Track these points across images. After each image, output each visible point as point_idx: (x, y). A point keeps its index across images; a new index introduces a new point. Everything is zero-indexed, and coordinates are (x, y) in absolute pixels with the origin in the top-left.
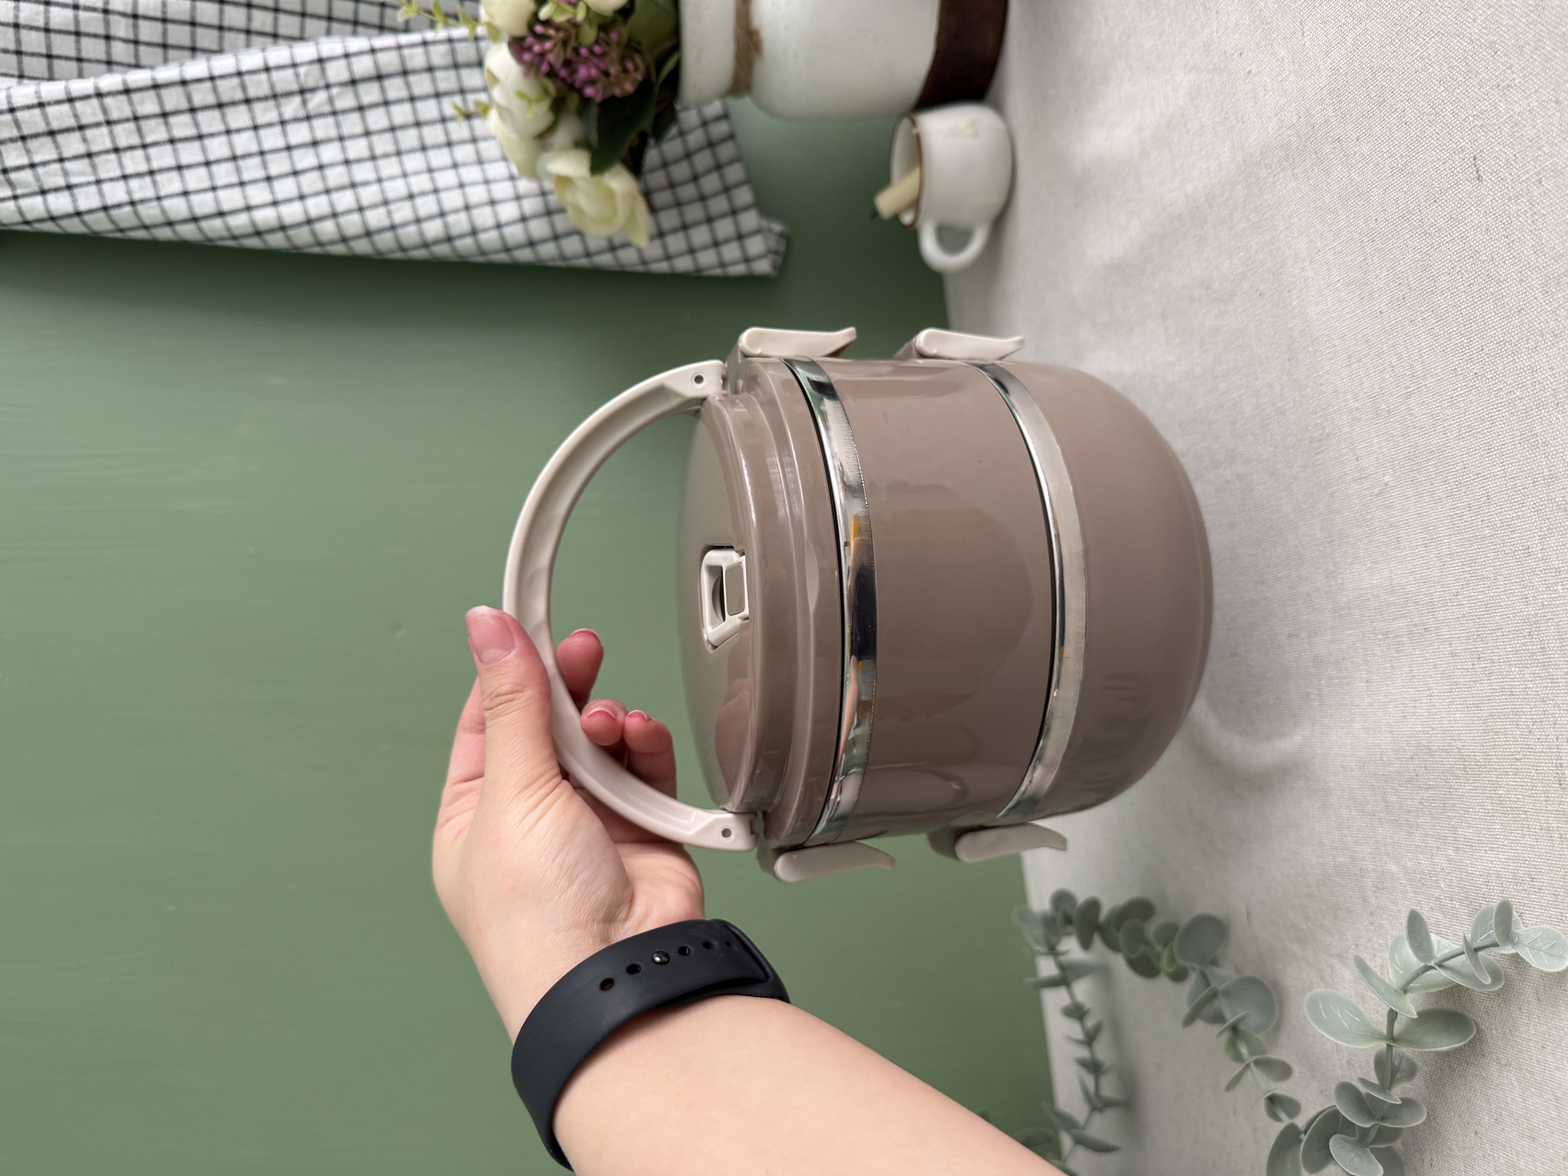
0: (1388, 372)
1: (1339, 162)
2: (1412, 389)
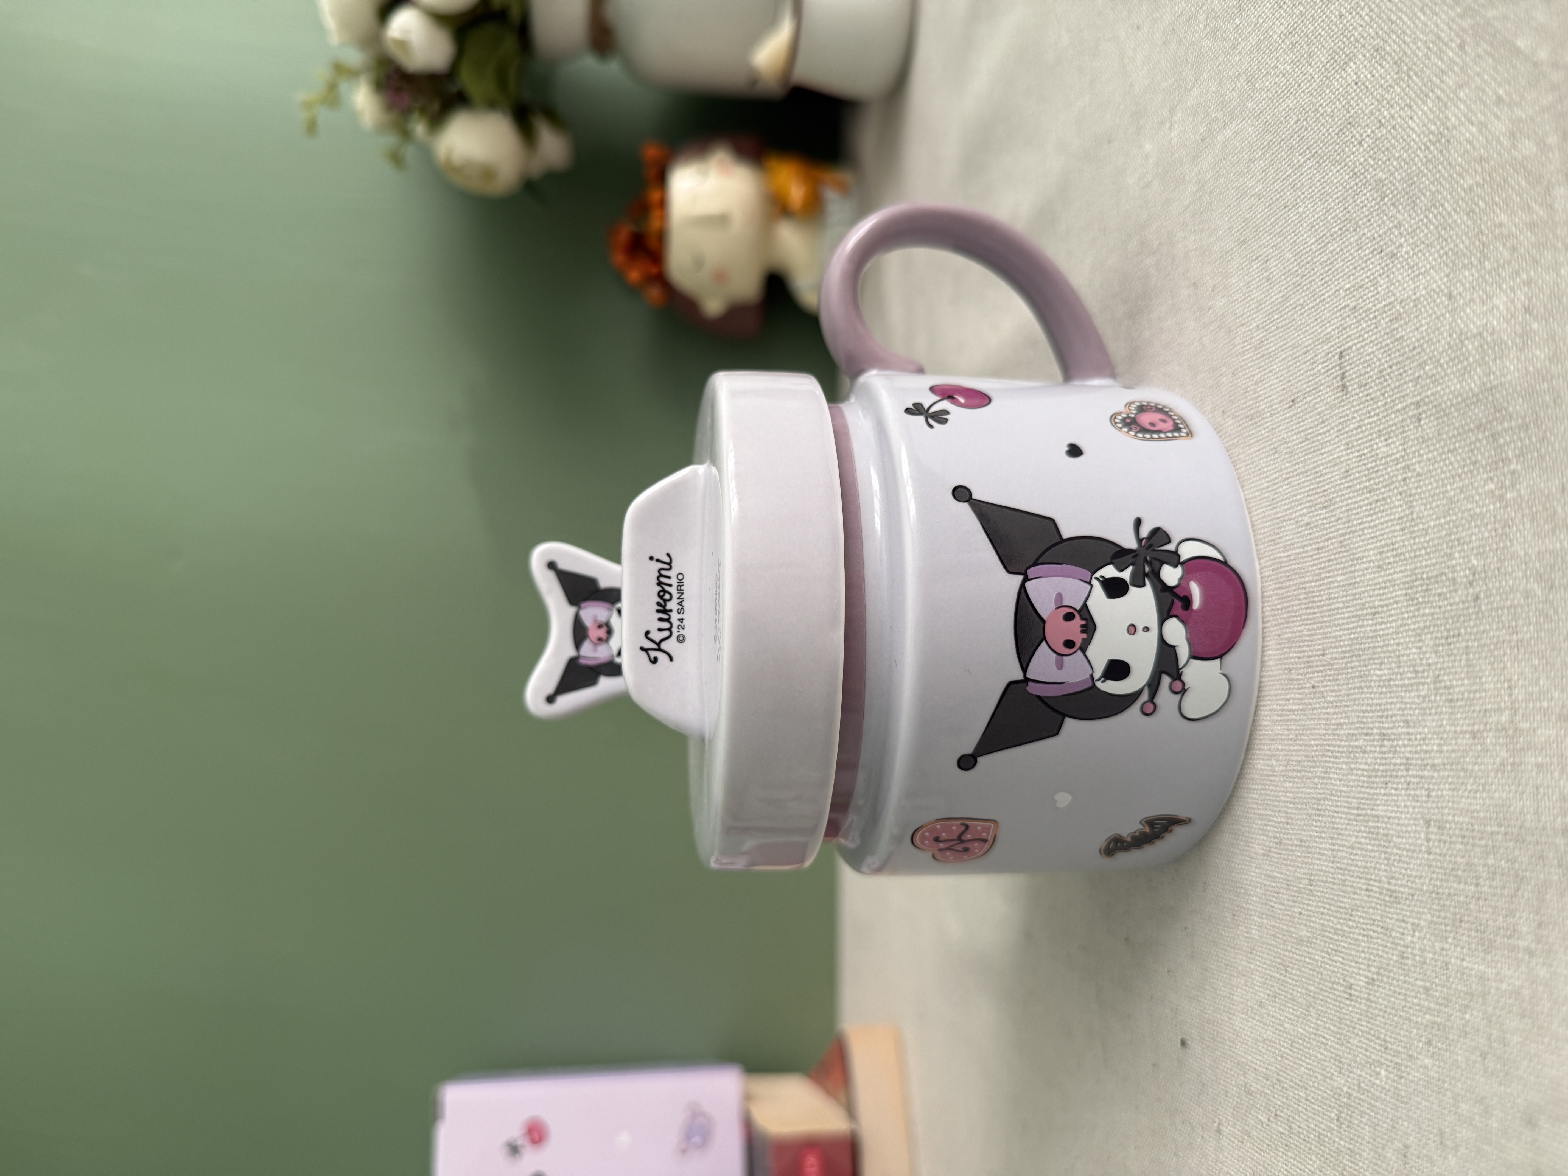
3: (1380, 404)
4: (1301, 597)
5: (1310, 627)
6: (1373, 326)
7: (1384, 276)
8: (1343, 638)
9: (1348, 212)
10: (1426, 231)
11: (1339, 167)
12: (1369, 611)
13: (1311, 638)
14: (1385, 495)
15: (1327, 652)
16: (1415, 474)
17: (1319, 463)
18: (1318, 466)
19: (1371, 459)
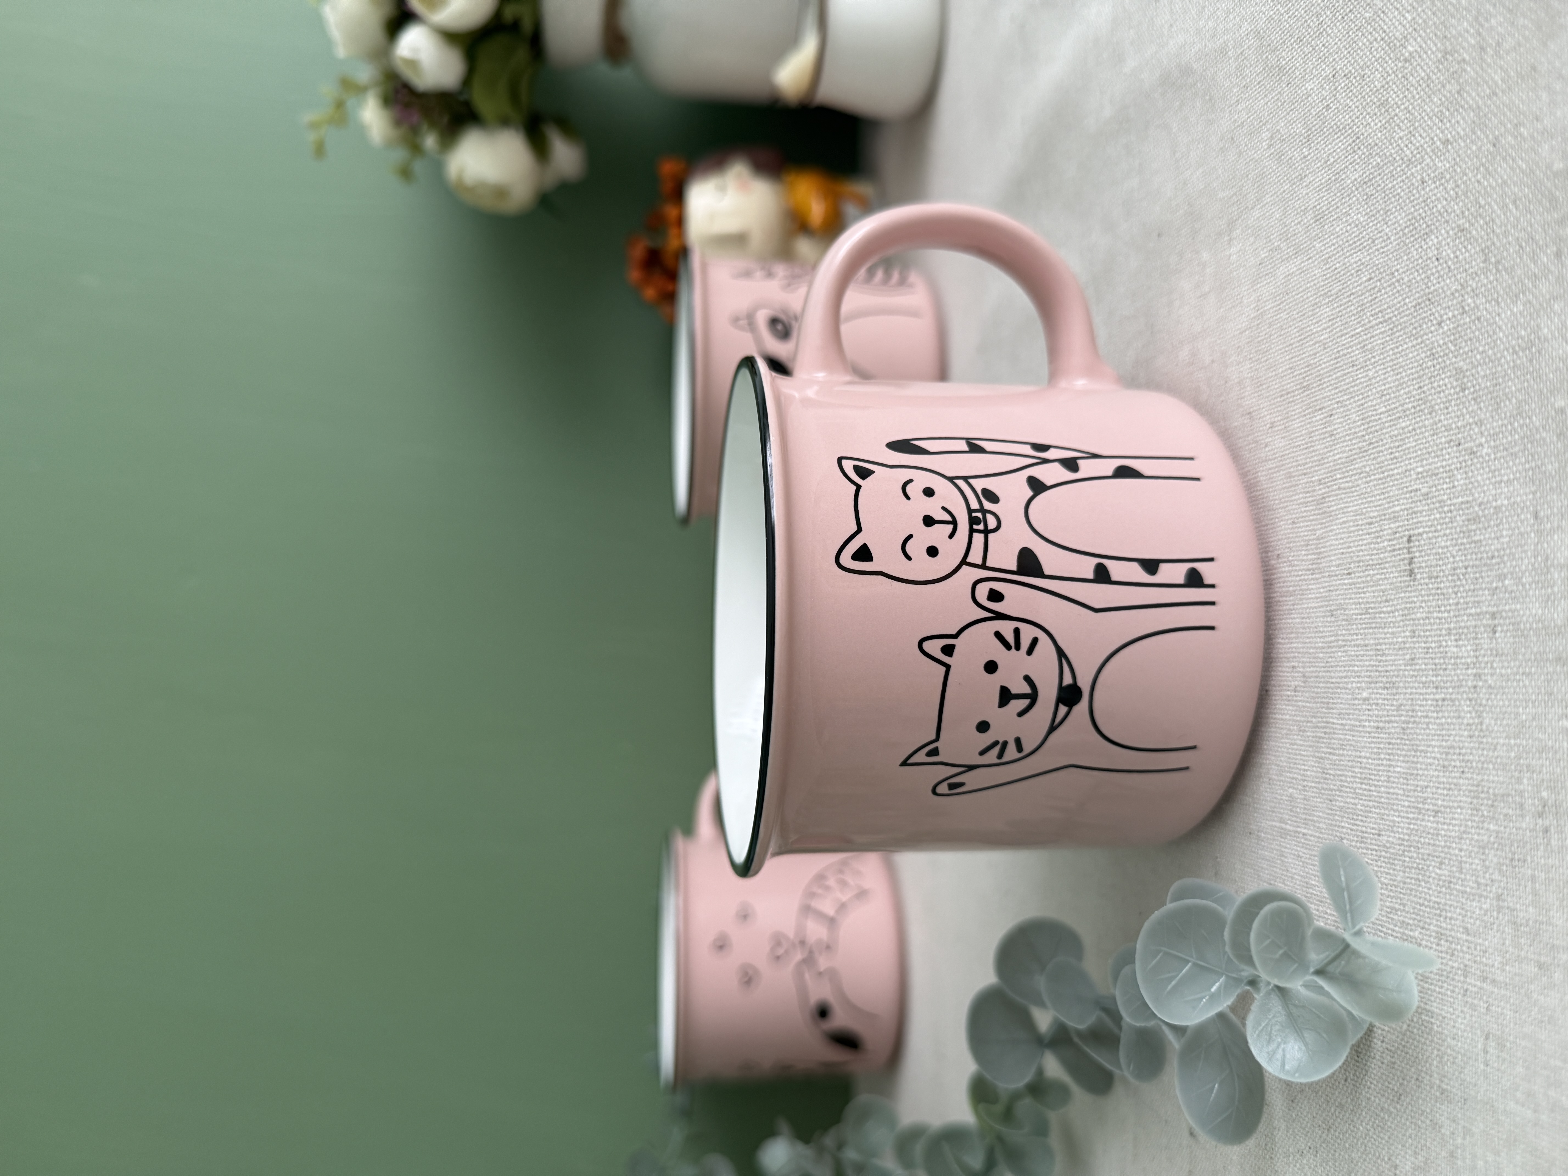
3: (1451, 601)
4: (1357, 770)
5: (1366, 803)
6: (1447, 520)
7: (1461, 471)
8: (1402, 825)
9: (1424, 392)
10: (1510, 438)
11: (1415, 342)
12: (1431, 807)
13: (1366, 814)
14: (1453, 696)
15: (1383, 833)
16: (1487, 685)
17: (1381, 641)
18: (1381, 644)
19: (1439, 655)
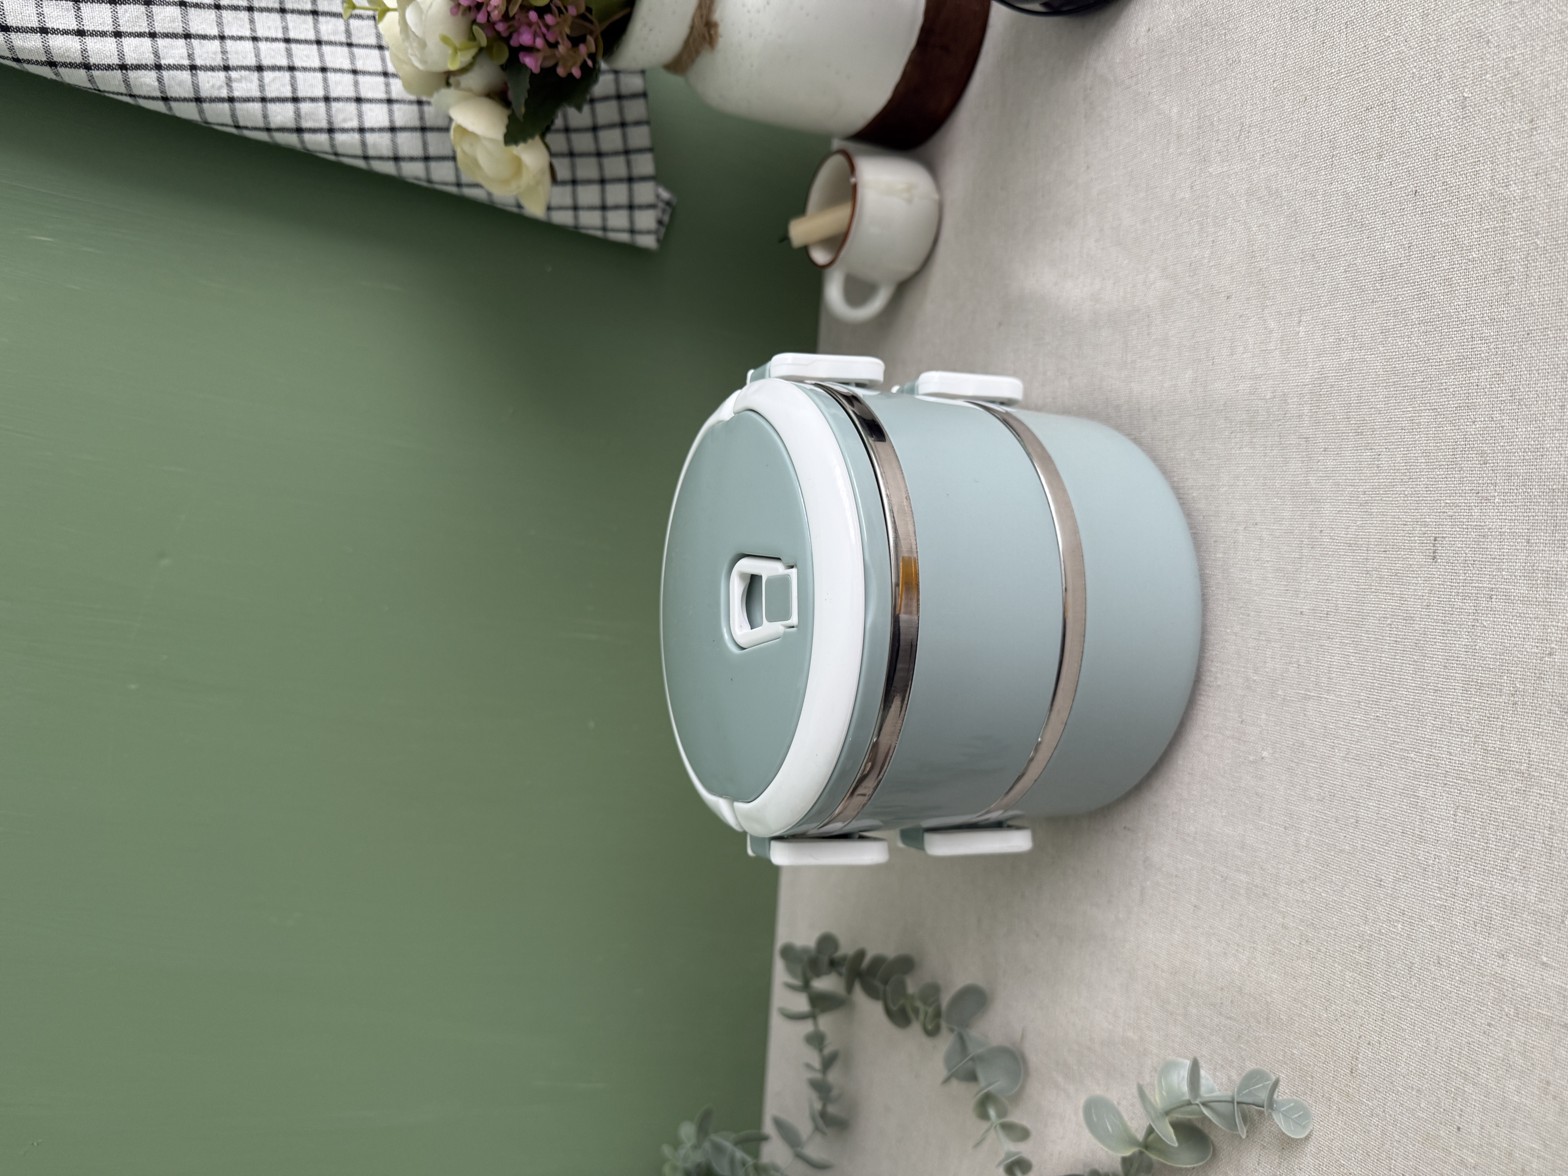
0: (1294, 667)
1: (1300, 459)
2: (1312, 694)
